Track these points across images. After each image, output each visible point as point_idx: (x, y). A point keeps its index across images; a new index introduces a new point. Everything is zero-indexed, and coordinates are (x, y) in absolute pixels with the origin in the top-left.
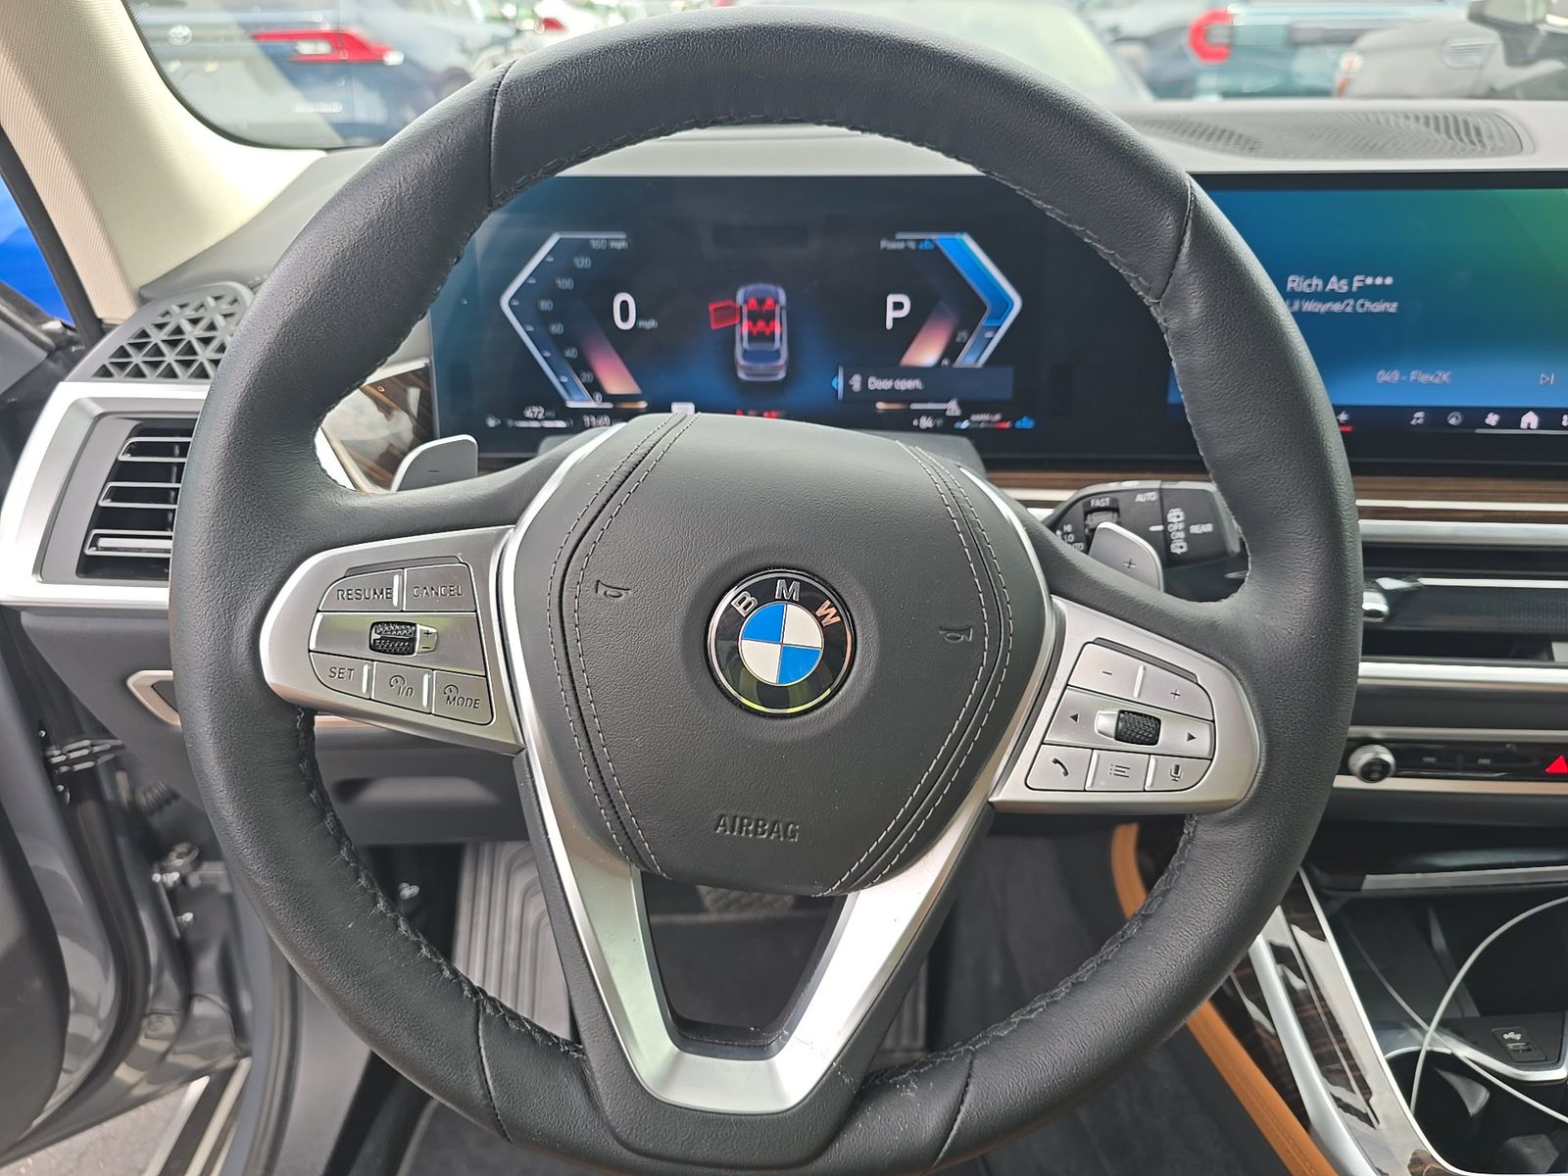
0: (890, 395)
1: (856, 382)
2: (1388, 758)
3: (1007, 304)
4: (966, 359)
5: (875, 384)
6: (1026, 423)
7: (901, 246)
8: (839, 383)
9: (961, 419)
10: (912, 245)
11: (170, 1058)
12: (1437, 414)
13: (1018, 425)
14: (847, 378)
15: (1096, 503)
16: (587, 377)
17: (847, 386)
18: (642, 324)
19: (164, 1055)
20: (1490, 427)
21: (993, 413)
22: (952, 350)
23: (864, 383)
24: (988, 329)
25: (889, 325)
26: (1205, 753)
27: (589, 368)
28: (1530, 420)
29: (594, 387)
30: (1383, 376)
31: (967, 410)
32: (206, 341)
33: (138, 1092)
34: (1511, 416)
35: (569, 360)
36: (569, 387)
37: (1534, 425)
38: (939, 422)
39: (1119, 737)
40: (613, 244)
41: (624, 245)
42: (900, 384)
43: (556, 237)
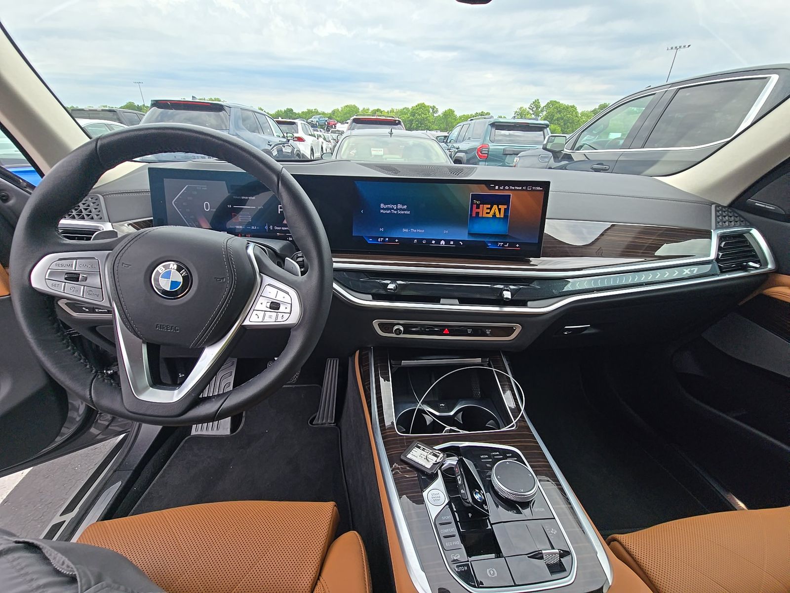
0: (280, 231)
1: (271, 227)
2: (402, 329)
5: (276, 228)
8: (267, 227)
11: (109, 427)
12: (420, 240)
14: (269, 226)
15: (299, 255)
16: (197, 223)
17: (269, 228)
18: (211, 210)
19: (108, 426)
20: (433, 244)
23: (273, 228)
25: (279, 213)
26: (289, 312)
28: (443, 242)
30: (404, 230)
32: (86, 209)
33: (99, 437)
34: (438, 241)
35: (191, 218)
37: (444, 244)
39: (270, 308)
40: (203, 188)
41: (206, 188)
42: (283, 228)
43: (187, 186)
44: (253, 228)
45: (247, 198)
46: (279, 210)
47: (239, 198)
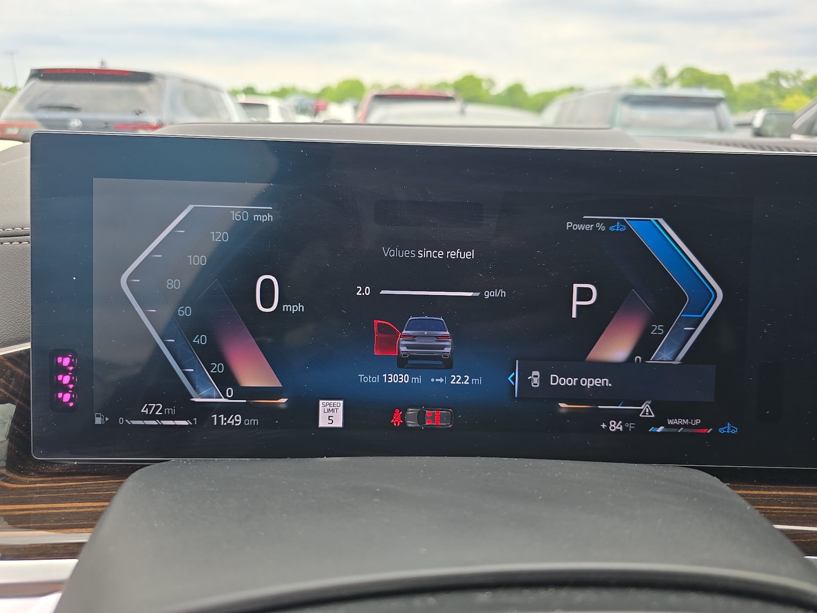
0: (574, 394)
1: (535, 378)
3: (710, 295)
4: (662, 355)
5: (557, 380)
6: (729, 429)
7: (589, 227)
8: (514, 378)
9: (656, 423)
10: (601, 227)
13: (721, 430)
14: (524, 373)
16: (217, 367)
17: (525, 382)
18: (286, 307)
21: (691, 417)
22: (645, 346)
23: (544, 379)
24: (688, 322)
25: (574, 314)
27: (220, 358)
29: (226, 380)
31: (663, 412)
35: (197, 348)
36: (196, 377)
38: (630, 426)
40: (256, 217)
41: (269, 217)
42: (588, 383)
43: (191, 207)
44: (456, 380)
45: (440, 254)
46: (575, 303)
47: (405, 254)
